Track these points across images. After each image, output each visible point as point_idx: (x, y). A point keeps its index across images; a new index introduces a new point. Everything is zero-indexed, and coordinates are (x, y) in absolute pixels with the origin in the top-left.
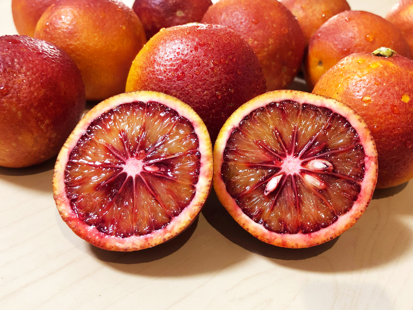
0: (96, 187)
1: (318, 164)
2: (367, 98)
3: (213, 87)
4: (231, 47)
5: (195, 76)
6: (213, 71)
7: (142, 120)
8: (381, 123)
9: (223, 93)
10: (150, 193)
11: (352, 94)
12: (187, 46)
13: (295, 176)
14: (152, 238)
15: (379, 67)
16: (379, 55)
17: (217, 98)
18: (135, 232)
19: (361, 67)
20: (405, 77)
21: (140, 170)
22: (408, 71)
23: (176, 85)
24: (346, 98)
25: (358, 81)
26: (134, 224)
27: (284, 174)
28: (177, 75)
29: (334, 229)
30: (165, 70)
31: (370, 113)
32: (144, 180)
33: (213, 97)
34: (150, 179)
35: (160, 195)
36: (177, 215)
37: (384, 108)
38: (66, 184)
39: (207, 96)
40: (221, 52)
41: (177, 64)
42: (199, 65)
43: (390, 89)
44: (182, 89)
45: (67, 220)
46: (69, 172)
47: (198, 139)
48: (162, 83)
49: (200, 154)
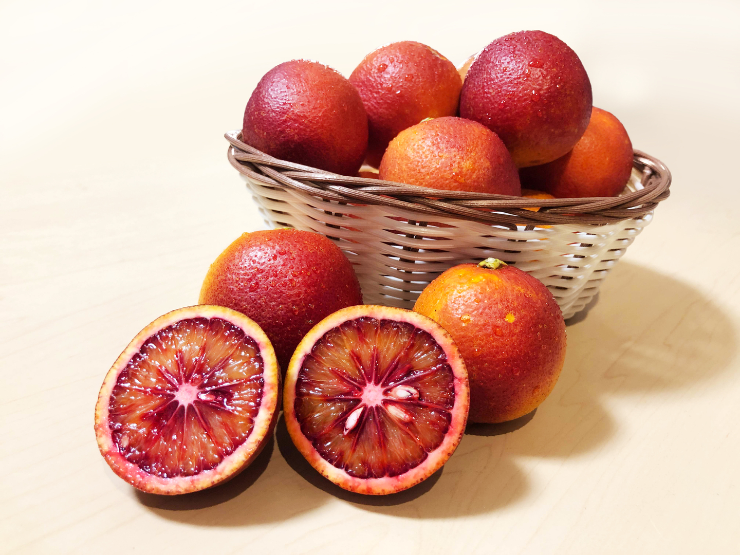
0: (143, 417)
1: (402, 392)
2: (466, 317)
3: (290, 300)
4: (316, 257)
5: (270, 287)
6: (292, 283)
7: (203, 339)
8: (482, 347)
9: (300, 309)
10: (202, 426)
11: (450, 312)
12: (265, 254)
13: (377, 408)
14: (198, 480)
15: (481, 281)
16: (484, 267)
17: (294, 314)
18: (181, 472)
19: (462, 281)
20: (510, 294)
21: (195, 398)
22: (514, 286)
23: (248, 296)
24: (444, 316)
25: (457, 298)
26: (181, 462)
27: (365, 406)
28: (249, 286)
29: (424, 469)
30: (238, 279)
31: (469, 334)
32: (197, 410)
33: (289, 313)
34: (204, 409)
35: (213, 429)
36: (229, 453)
37: (485, 329)
38: (110, 411)
39: (282, 310)
40: (303, 262)
41: (252, 273)
42: (276, 276)
43: (491, 307)
44: (253, 301)
45: (105, 455)
46: (115, 398)
47: (263, 363)
48: (232, 294)
49: (264, 381)
